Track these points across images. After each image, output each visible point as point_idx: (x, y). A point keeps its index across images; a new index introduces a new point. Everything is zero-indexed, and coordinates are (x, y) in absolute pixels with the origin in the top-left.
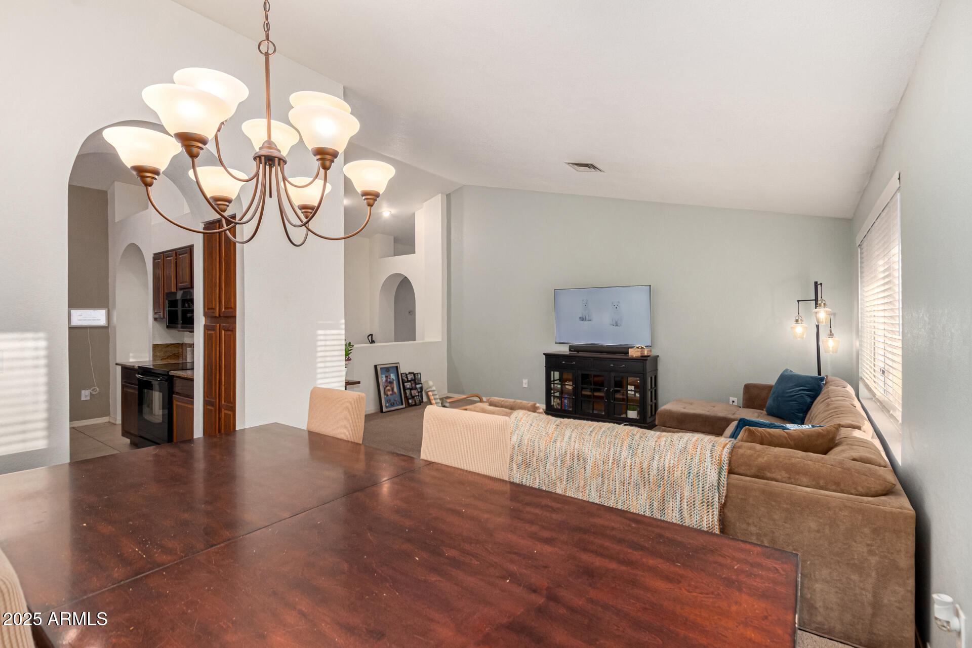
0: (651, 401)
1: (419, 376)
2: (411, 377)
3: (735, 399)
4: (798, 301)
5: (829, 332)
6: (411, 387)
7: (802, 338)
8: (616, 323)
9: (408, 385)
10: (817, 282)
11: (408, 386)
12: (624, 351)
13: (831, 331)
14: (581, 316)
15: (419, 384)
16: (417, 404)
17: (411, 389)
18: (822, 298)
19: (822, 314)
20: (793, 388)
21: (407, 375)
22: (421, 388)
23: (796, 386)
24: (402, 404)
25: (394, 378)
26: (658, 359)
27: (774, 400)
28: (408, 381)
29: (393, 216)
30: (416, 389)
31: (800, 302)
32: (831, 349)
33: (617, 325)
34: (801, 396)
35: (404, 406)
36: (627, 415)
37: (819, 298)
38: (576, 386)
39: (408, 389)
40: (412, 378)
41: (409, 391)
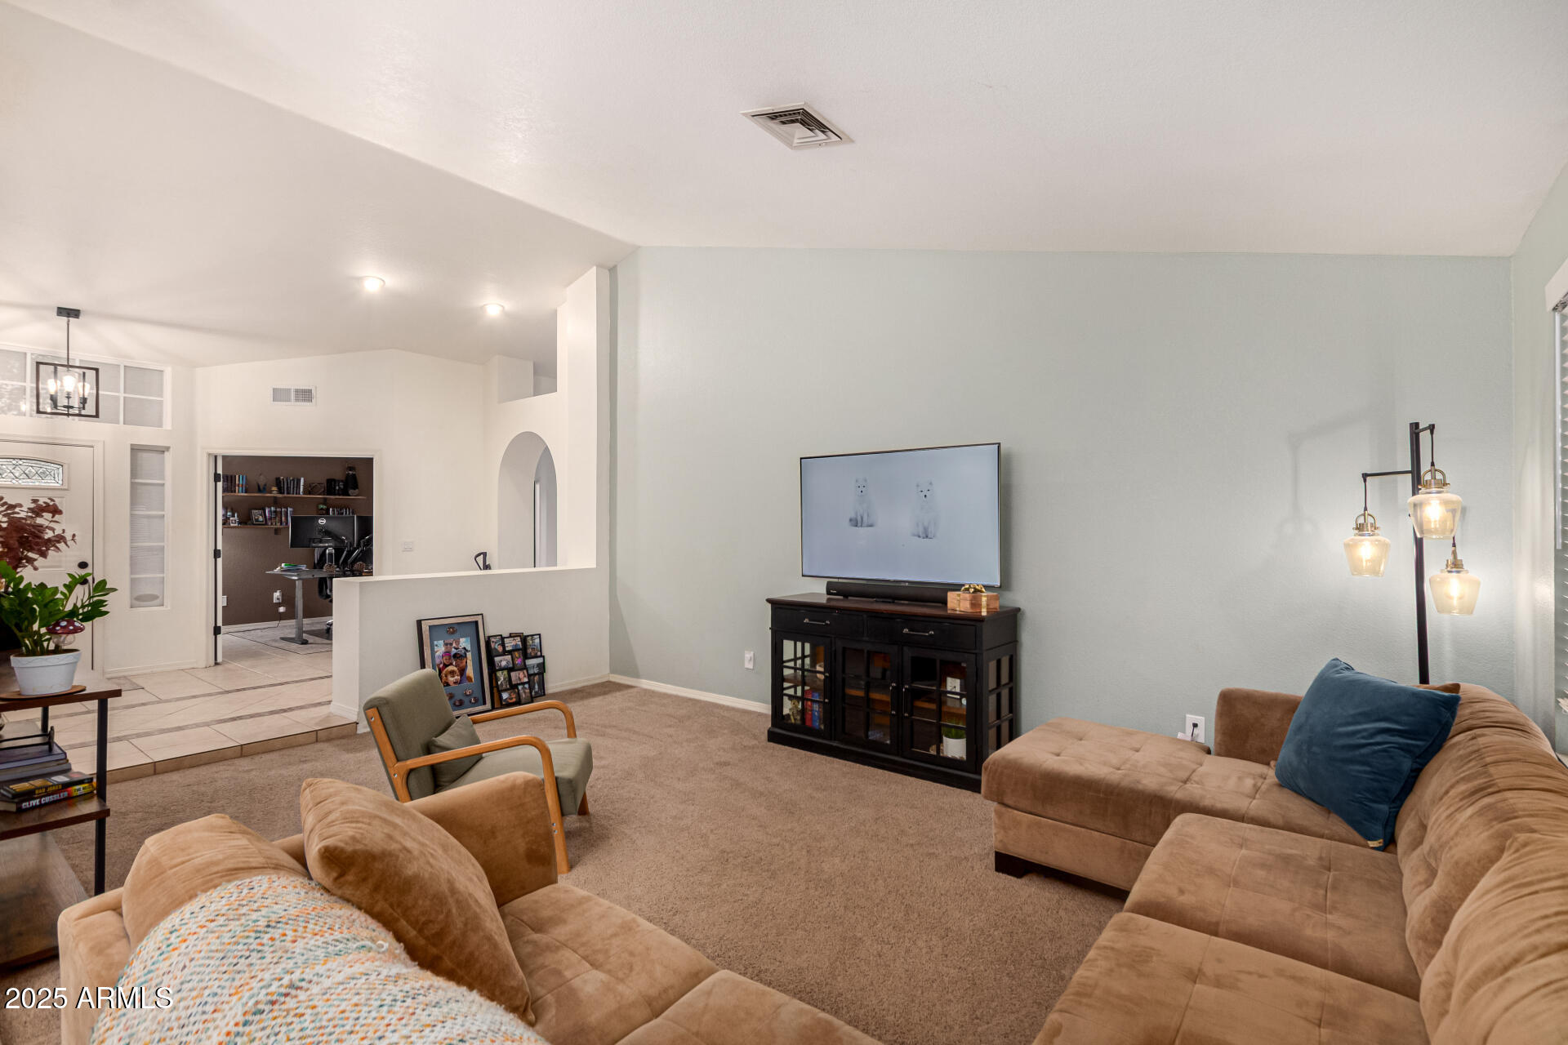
0: (999, 716)
1: (537, 641)
2: (514, 643)
3: (1200, 720)
4: (1365, 476)
5: (1451, 558)
6: (511, 666)
7: (1375, 572)
8: (926, 530)
9: (503, 661)
10: (1417, 424)
11: (504, 664)
12: (936, 595)
13: (1454, 553)
14: (853, 515)
15: (536, 657)
16: (523, 701)
17: (510, 670)
18: (1433, 464)
19: (1434, 508)
20: (1359, 723)
21: (503, 639)
22: (542, 667)
23: (1367, 717)
24: (484, 703)
25: (469, 648)
26: (1019, 615)
27: (1298, 752)
28: (505, 652)
29: (506, 314)
30: (525, 667)
31: (1368, 478)
32: (1455, 602)
33: (927, 537)
34: (1385, 750)
35: (488, 705)
36: (938, 750)
37: (1425, 466)
38: (830, 674)
39: (502, 669)
40: (516, 645)
41: (505, 672)
